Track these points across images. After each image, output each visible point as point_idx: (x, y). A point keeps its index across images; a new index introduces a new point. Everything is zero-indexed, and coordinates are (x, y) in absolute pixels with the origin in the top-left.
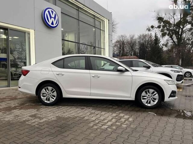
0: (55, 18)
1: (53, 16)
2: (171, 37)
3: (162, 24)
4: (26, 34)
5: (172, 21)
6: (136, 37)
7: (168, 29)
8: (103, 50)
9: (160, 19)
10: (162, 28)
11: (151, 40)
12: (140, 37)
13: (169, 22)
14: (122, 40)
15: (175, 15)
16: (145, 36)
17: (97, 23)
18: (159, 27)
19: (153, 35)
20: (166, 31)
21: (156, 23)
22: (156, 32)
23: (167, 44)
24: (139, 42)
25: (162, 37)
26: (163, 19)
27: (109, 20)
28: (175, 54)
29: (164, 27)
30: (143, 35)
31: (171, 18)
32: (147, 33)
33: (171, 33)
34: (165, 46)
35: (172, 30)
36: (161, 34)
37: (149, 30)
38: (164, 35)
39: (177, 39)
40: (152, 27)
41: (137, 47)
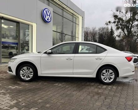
0: (49, 16)
1: (49, 14)
2: (123, 30)
3: (117, 20)
4: (30, 26)
5: (124, 19)
6: (97, 29)
7: (121, 25)
8: (77, 39)
9: (116, 17)
10: (116, 23)
11: (108, 32)
12: (100, 29)
13: (122, 19)
14: (86, 31)
15: (127, 14)
16: (103, 29)
17: (74, 19)
18: (114, 22)
19: (110, 28)
20: (120, 26)
21: (112, 20)
22: (112, 26)
23: (120, 35)
24: (99, 33)
25: (117, 30)
26: (118, 16)
27: (82, 17)
28: (124, 43)
29: (118, 22)
30: (102, 27)
31: (124, 16)
32: (106, 26)
33: (123, 27)
34: (119, 37)
35: (124, 25)
36: (116, 28)
37: (107, 24)
38: (118, 28)
39: (127, 32)
40: (110, 22)
41: (97, 37)
